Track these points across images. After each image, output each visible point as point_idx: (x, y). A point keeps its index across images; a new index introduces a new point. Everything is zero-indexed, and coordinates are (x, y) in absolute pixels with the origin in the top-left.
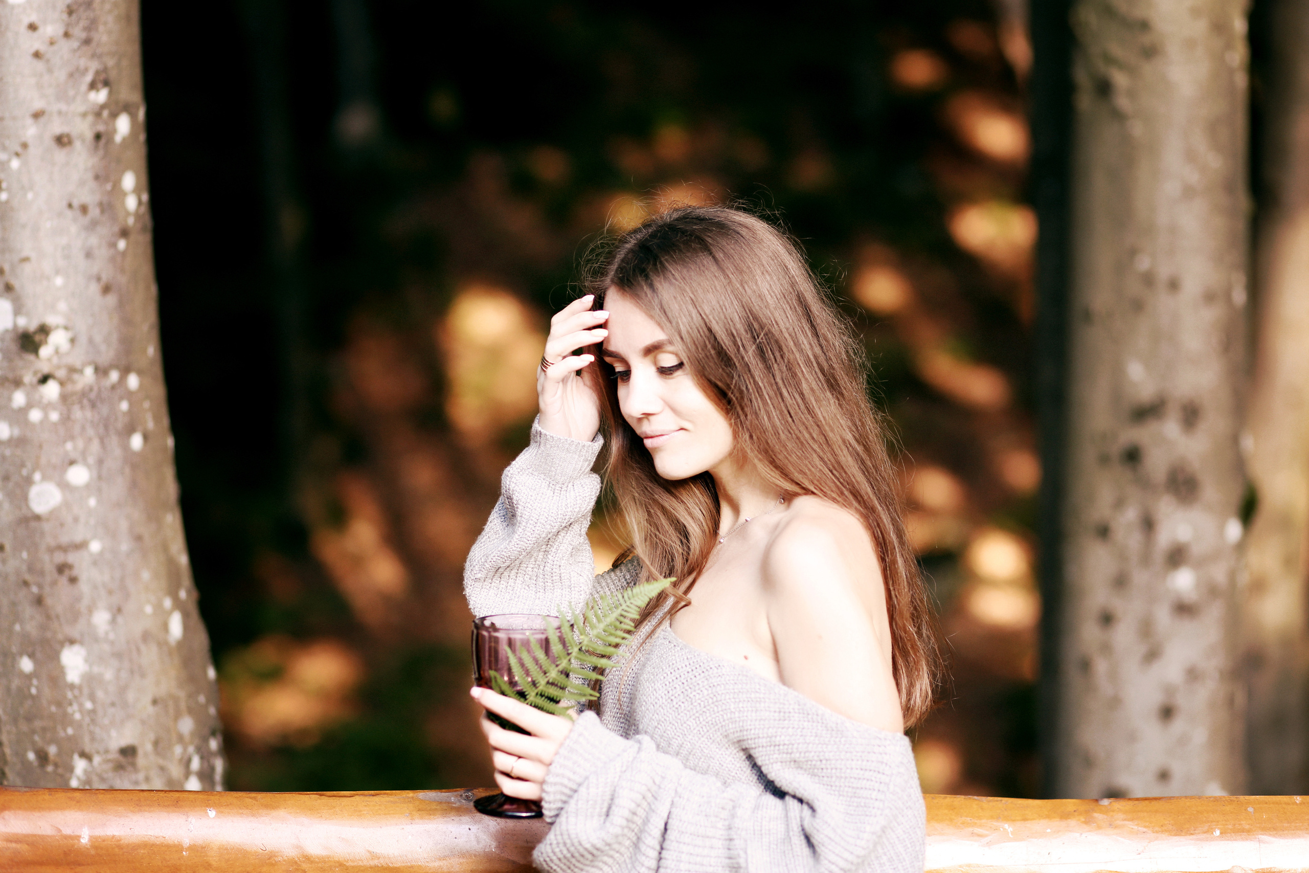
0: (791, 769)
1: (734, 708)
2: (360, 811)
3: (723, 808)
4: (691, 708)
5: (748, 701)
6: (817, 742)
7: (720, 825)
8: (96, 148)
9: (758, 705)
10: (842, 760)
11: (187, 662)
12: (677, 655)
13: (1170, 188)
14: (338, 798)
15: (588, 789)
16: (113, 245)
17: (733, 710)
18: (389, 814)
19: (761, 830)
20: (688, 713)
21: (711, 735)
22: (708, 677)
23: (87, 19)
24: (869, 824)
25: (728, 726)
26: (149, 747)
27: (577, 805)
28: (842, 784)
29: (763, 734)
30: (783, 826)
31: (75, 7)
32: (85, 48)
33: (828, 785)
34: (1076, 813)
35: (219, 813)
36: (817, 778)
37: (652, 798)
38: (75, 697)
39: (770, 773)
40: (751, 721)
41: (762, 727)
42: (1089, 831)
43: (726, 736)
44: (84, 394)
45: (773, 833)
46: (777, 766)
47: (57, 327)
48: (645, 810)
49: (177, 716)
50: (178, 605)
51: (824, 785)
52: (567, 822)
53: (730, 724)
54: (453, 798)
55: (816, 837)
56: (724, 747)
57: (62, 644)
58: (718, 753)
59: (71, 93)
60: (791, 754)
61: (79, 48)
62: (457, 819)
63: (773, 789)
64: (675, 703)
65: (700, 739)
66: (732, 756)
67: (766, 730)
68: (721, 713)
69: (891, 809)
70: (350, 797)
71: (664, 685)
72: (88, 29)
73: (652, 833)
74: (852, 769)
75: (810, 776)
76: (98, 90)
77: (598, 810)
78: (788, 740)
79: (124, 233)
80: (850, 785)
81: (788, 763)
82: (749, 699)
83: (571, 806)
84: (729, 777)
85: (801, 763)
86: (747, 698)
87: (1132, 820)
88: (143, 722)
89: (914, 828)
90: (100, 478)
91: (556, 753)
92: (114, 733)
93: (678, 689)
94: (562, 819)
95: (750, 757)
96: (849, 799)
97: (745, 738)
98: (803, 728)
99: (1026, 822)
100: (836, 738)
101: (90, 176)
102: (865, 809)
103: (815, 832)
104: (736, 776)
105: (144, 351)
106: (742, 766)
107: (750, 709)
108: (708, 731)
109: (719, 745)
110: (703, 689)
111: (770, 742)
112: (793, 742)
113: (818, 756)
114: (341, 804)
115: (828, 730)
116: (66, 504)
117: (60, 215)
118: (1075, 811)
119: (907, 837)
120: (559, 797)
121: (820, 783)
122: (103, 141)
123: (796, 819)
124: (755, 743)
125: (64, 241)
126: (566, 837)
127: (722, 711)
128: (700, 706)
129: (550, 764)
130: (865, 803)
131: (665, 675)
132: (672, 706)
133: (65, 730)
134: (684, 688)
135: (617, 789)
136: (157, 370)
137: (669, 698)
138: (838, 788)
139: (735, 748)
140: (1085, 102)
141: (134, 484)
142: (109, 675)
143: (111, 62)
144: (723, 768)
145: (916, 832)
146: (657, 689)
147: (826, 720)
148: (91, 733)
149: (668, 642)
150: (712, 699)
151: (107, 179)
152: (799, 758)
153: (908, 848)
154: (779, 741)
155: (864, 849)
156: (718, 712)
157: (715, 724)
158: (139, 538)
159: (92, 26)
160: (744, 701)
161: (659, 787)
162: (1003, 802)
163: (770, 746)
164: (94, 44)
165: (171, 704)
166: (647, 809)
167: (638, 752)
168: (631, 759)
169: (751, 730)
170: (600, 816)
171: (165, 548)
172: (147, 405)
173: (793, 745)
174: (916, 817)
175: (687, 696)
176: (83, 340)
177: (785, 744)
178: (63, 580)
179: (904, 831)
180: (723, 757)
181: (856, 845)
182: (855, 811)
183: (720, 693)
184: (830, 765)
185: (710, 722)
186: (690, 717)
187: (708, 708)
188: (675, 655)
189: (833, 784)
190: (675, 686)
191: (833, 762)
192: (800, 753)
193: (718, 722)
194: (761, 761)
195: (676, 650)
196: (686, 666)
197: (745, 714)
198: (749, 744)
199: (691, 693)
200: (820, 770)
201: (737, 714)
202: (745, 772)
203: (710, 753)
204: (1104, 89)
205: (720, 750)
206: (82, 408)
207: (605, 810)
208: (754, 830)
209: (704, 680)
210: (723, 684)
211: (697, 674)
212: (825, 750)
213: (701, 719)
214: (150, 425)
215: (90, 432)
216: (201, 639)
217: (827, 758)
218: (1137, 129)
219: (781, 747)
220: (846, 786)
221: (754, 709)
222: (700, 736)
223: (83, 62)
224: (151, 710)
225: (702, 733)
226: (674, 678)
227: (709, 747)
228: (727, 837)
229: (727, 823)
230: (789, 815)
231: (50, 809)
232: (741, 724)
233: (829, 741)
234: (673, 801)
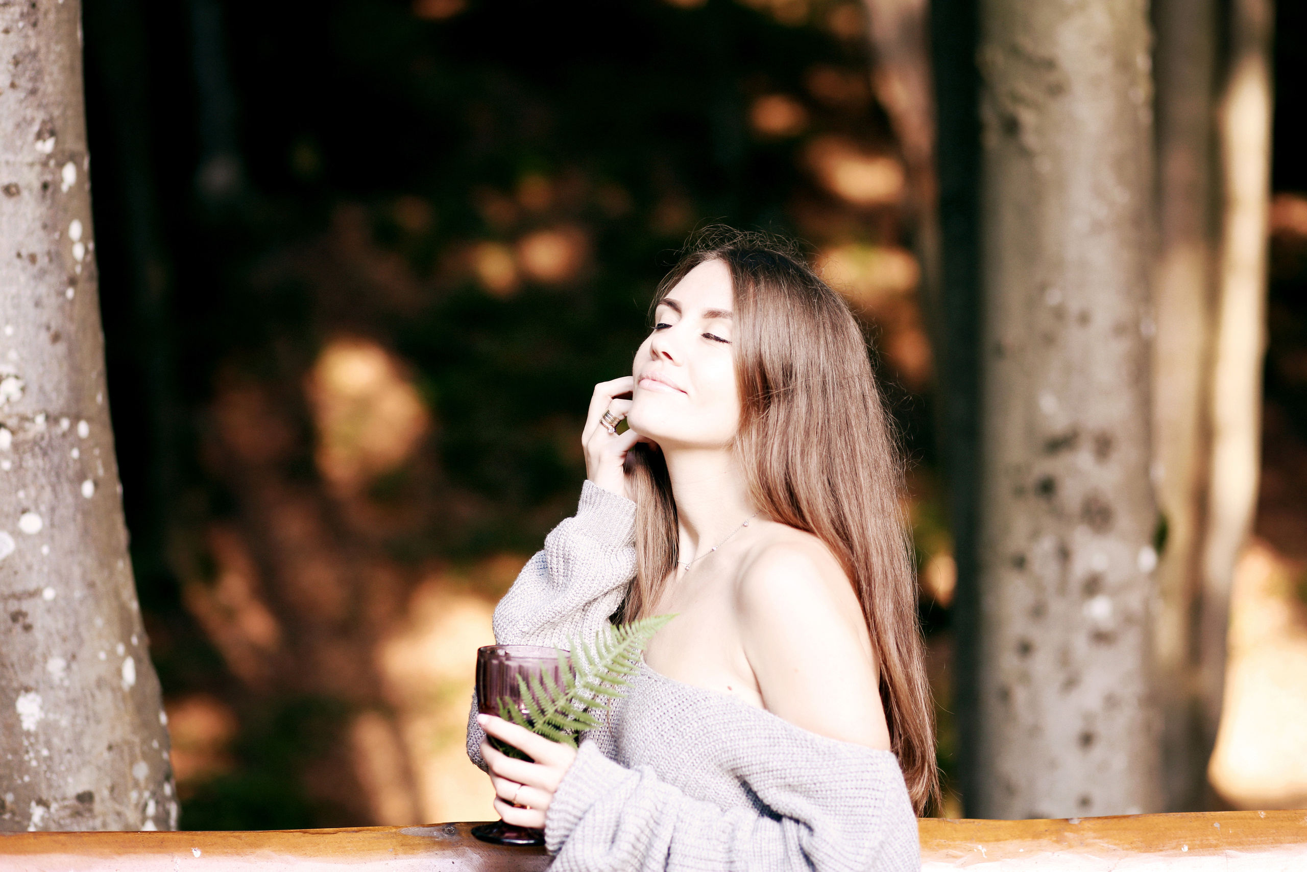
0: (786, 792)
1: (725, 738)
2: (345, 847)
3: (723, 832)
4: (683, 742)
5: (739, 730)
6: (809, 767)
7: (720, 848)
8: (44, 197)
9: (749, 732)
10: (836, 782)
11: (140, 708)
12: (661, 690)
13: (1079, 223)
14: (322, 835)
15: (594, 815)
16: (62, 294)
17: (725, 740)
18: (373, 850)
19: (761, 852)
20: (680, 747)
21: (705, 766)
22: (696, 710)
23: (33, 69)
24: (867, 839)
25: (721, 755)
26: (106, 793)
27: (583, 832)
28: (838, 804)
29: (755, 761)
30: (782, 846)
31: (21, 58)
32: (31, 99)
33: (823, 806)
34: (1047, 833)
35: (205, 853)
36: (813, 799)
37: (655, 824)
38: (31, 744)
39: (767, 797)
40: (743, 749)
41: (754, 754)
42: (1061, 850)
43: (720, 765)
44: (35, 442)
45: (773, 854)
46: (773, 791)
47: (8, 376)
48: (647, 837)
49: (132, 763)
50: (131, 651)
51: (820, 805)
52: (574, 849)
53: (723, 754)
54: (435, 833)
55: (815, 855)
56: (719, 776)
57: (17, 692)
58: (713, 782)
59: (19, 143)
60: (785, 778)
61: (26, 98)
62: (440, 853)
63: (769, 813)
64: (665, 738)
65: (694, 771)
66: (727, 784)
67: (758, 757)
68: (713, 744)
69: (888, 824)
70: (333, 833)
71: (652, 721)
72: (34, 79)
73: (656, 858)
74: (847, 789)
75: (805, 798)
76: (44, 141)
77: (603, 837)
78: (781, 766)
79: (72, 282)
80: (846, 804)
81: (783, 787)
82: (740, 728)
83: (578, 833)
84: (726, 804)
85: (796, 787)
86: (737, 727)
87: (1102, 838)
88: (99, 768)
89: (910, 842)
90: (53, 524)
91: (561, 781)
92: (70, 780)
93: (668, 724)
94: (568, 847)
95: (745, 785)
96: (845, 817)
97: (739, 766)
98: (793, 754)
99: (999, 843)
100: (829, 761)
101: (38, 225)
102: (863, 826)
103: (814, 850)
104: (732, 802)
105: (93, 399)
106: (737, 792)
107: (741, 737)
108: (702, 762)
109: (713, 774)
110: (693, 722)
111: (764, 768)
112: (786, 767)
113: (811, 780)
114: (325, 841)
115: (819, 755)
116: (19, 552)
117: (9, 264)
118: (1046, 831)
119: (904, 852)
120: (562, 824)
121: (816, 804)
122: (50, 190)
123: (794, 839)
124: (749, 771)
125: (13, 290)
126: (573, 864)
127: (714, 741)
128: (692, 739)
129: (556, 792)
130: (862, 820)
131: (652, 711)
132: (663, 741)
133: (22, 778)
134: (673, 722)
135: (622, 815)
136: (105, 417)
137: (659, 733)
138: (833, 808)
139: (729, 776)
140: (993, 140)
141: (86, 532)
142: (64, 722)
143: (56, 112)
144: (719, 796)
145: (911, 846)
146: (646, 726)
147: (816, 745)
148: (48, 780)
149: (647, 678)
150: (703, 730)
151: (54, 228)
152: (793, 782)
153: (906, 862)
154: (772, 767)
155: (863, 864)
156: (710, 743)
157: (708, 755)
158: (91, 585)
159: (38, 76)
160: (735, 730)
161: (662, 812)
162: (976, 823)
163: (764, 772)
164: (40, 94)
165: (126, 748)
166: (649, 835)
167: (641, 780)
168: (634, 787)
169: (744, 757)
170: (606, 842)
171: (117, 595)
172: (97, 452)
173: (786, 770)
174: (910, 831)
175: (678, 730)
176: (34, 388)
177: (777, 770)
178: (18, 628)
179: (901, 846)
180: (719, 786)
181: (856, 861)
182: (852, 828)
183: (710, 724)
184: (824, 787)
185: (703, 754)
186: (683, 750)
187: (700, 740)
188: (658, 691)
189: (828, 804)
190: (663, 721)
191: (828, 784)
192: (794, 777)
193: (711, 753)
194: (757, 787)
195: (658, 685)
196: (672, 700)
197: (737, 743)
198: (743, 772)
199: (681, 727)
200: (815, 793)
201: (729, 744)
202: (741, 798)
203: (706, 783)
204: (1012, 127)
205: (714, 779)
206: (34, 456)
207: (610, 836)
208: (754, 852)
209: (692, 713)
210: (712, 715)
211: (684, 708)
212: (818, 774)
213: (694, 752)
214: (101, 472)
215: (43, 480)
216: (153, 685)
217: (821, 781)
218: (1045, 166)
219: (775, 773)
220: (841, 806)
221: (745, 737)
222: (694, 768)
223: (29, 113)
224: (106, 755)
225: (696, 765)
226: (662, 714)
227: (703, 777)
228: (728, 860)
229: (727, 846)
230: (786, 835)
231: (35, 852)
232: (733, 753)
233: (822, 765)
234: (675, 826)
